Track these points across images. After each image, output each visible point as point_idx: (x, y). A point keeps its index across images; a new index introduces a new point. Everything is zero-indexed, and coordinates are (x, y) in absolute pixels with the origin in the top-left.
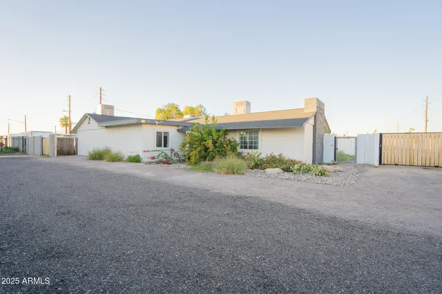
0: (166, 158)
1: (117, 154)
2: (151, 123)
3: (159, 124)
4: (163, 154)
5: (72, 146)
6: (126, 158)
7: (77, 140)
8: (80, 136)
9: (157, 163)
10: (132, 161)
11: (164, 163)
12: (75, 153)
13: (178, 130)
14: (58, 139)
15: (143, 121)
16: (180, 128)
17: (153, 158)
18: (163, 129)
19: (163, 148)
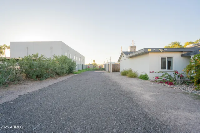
0: (169, 78)
1: (134, 73)
2: (156, 51)
3: (163, 52)
4: (167, 75)
5: (118, 68)
6: (139, 76)
7: (120, 65)
8: (121, 63)
9: (161, 82)
10: (141, 79)
11: (167, 83)
12: (119, 71)
13: (182, 56)
14: (113, 65)
15: (149, 50)
16: (184, 53)
17: (157, 78)
18: (167, 55)
19: (166, 70)
